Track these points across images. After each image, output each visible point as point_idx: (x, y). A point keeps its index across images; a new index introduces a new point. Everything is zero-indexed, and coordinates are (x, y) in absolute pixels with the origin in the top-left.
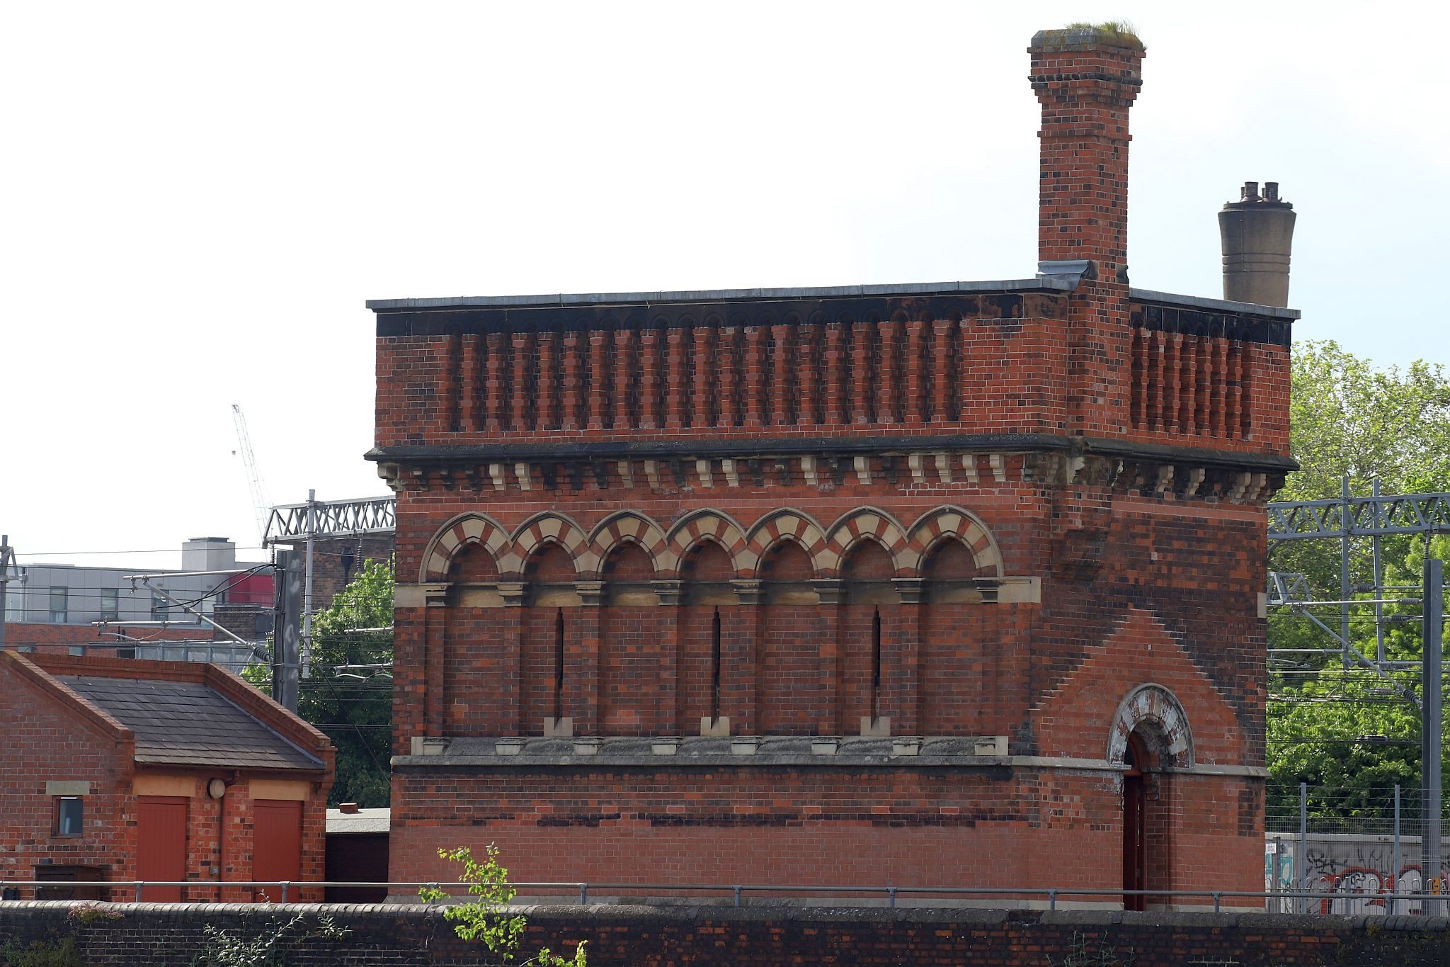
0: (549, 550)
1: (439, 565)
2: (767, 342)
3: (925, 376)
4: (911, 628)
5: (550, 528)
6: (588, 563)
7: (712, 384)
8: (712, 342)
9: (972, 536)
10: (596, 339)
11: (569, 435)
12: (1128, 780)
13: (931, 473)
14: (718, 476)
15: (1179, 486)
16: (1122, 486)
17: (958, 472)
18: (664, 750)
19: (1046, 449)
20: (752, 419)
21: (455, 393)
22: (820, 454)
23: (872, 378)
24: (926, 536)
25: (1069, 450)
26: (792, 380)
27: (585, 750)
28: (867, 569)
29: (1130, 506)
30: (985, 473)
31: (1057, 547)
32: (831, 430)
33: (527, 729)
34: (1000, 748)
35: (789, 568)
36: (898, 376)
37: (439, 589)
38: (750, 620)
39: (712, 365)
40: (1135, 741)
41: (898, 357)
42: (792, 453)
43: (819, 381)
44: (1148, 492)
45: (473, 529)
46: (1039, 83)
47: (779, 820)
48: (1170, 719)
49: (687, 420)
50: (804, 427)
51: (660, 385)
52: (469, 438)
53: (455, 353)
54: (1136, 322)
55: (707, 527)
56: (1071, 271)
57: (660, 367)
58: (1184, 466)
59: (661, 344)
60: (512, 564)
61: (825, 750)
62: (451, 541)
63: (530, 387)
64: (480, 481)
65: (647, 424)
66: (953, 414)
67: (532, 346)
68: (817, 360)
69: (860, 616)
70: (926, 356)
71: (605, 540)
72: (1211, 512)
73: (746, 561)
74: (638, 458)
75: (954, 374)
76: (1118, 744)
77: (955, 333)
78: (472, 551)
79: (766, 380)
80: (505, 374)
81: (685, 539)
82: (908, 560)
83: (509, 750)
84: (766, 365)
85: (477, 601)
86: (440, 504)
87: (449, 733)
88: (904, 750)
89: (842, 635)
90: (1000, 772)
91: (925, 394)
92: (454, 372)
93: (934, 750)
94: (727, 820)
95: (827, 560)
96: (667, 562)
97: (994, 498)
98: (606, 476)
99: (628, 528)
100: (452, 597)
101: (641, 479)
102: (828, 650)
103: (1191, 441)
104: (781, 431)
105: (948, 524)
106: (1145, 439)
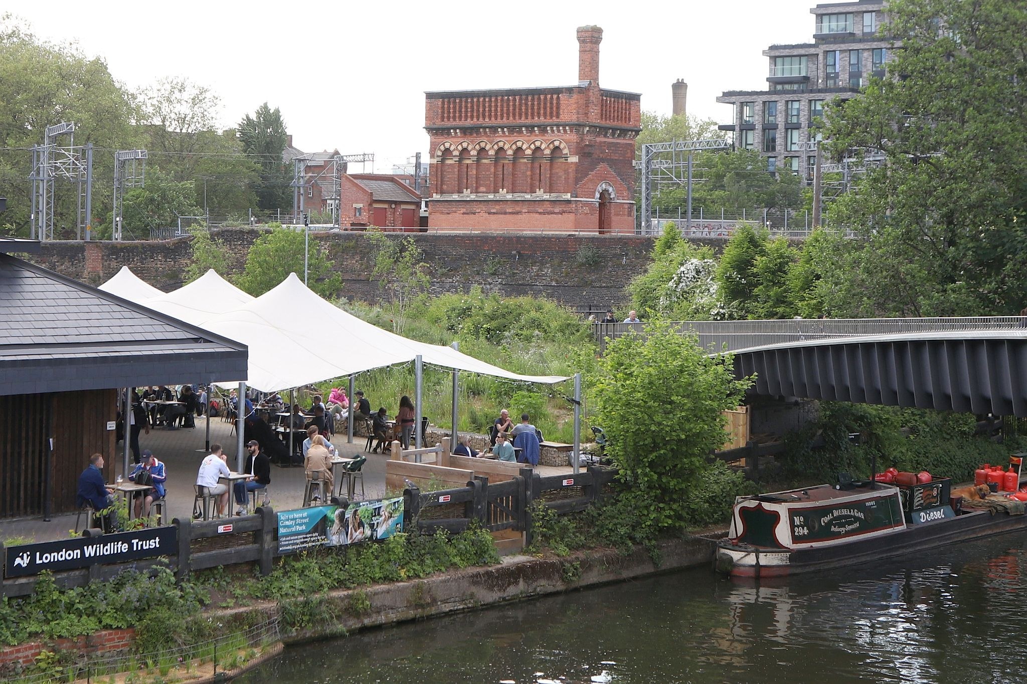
0: (465, 150)
1: (440, 153)
2: (515, 100)
3: (551, 108)
4: (548, 167)
5: (465, 145)
6: (474, 153)
7: (502, 110)
8: (502, 100)
9: (562, 146)
10: (475, 100)
11: (469, 123)
12: (600, 204)
13: (553, 131)
14: (503, 132)
15: (613, 134)
16: (599, 134)
17: (559, 131)
18: (491, 197)
19: (579, 125)
20: (511, 118)
21: (443, 113)
22: (527, 127)
23: (539, 109)
24: (551, 146)
25: (584, 126)
26: (520, 109)
27: (473, 197)
28: (538, 154)
29: (601, 139)
30: (565, 131)
31: (583, 148)
32: (529, 121)
33: (460, 192)
34: (568, 196)
35: (520, 154)
36: (545, 108)
37: (439, 159)
38: (511, 166)
39: (502, 106)
40: (602, 194)
41: (545, 104)
42: (520, 127)
43: (527, 109)
44: (605, 136)
45: (447, 145)
46: (579, 39)
47: (517, 213)
48: (611, 189)
49: (496, 119)
50: (523, 121)
51: (490, 111)
52: (447, 124)
53: (443, 103)
54: (602, 95)
55: (501, 144)
56: (585, 83)
57: (490, 106)
58: (614, 130)
59: (490, 101)
60: (456, 153)
61: (528, 197)
62: (442, 148)
63: (460, 111)
64: (449, 134)
65: (487, 120)
66: (558, 117)
67: (461, 102)
68: (526, 104)
69: (537, 165)
70: (551, 103)
71: (478, 147)
72: (621, 141)
73: (510, 152)
74: (485, 128)
75: (558, 108)
76: (598, 195)
77: (558, 98)
78: (447, 150)
79: (514, 110)
80: (454, 108)
81: (496, 147)
82: (547, 152)
83: (455, 197)
84: (514, 105)
85: (449, 162)
86: (440, 139)
87: (442, 193)
88: (546, 197)
89: (532, 168)
90: (569, 202)
91: (551, 113)
92: (443, 108)
93: (553, 196)
94: (505, 213)
95: (529, 152)
96: (491, 152)
97: (567, 137)
98: (478, 133)
99: (483, 145)
100: (443, 161)
101: (485, 133)
102: (529, 173)
103: (615, 124)
104: (518, 121)
105: (557, 143)
106: (604, 123)
